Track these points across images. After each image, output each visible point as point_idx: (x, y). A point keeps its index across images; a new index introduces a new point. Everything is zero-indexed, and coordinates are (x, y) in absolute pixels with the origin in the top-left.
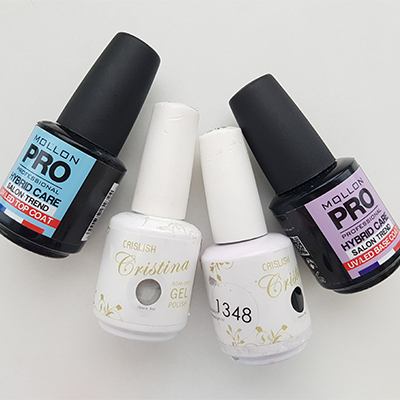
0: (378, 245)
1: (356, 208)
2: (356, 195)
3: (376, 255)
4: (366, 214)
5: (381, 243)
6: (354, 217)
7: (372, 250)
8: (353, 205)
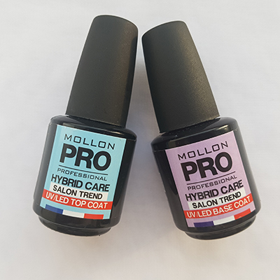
0: (218, 208)
1: (207, 168)
2: (213, 156)
3: (213, 215)
4: (216, 176)
5: (222, 207)
6: (203, 175)
7: (211, 209)
8: (206, 164)
